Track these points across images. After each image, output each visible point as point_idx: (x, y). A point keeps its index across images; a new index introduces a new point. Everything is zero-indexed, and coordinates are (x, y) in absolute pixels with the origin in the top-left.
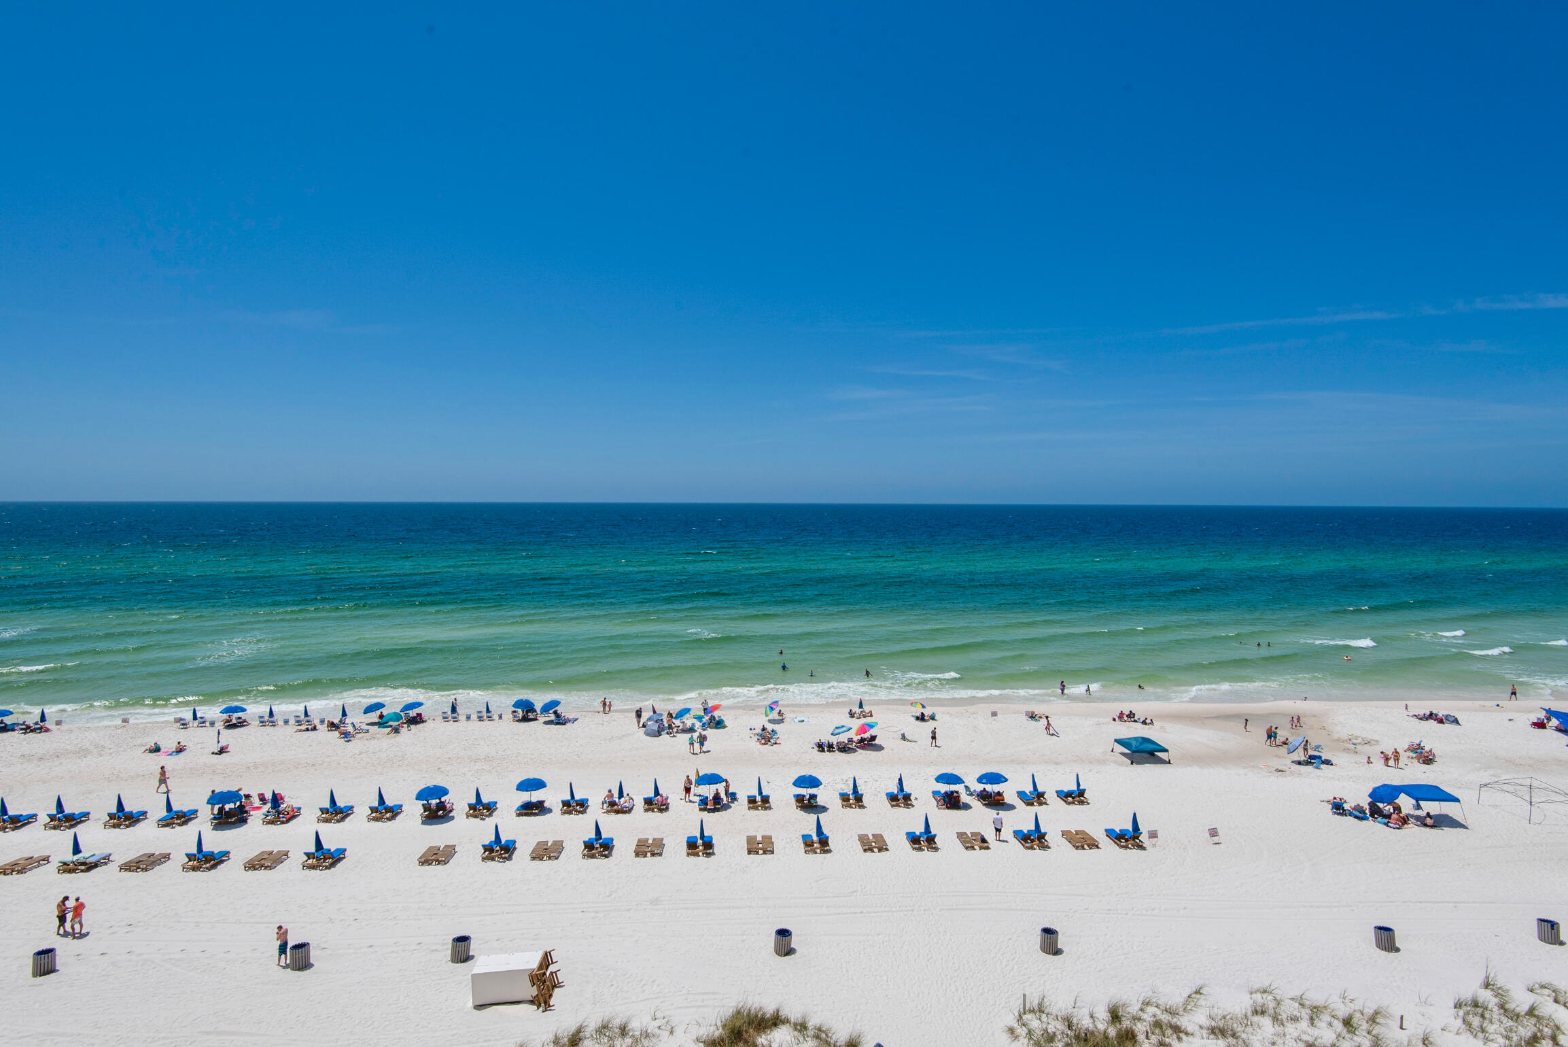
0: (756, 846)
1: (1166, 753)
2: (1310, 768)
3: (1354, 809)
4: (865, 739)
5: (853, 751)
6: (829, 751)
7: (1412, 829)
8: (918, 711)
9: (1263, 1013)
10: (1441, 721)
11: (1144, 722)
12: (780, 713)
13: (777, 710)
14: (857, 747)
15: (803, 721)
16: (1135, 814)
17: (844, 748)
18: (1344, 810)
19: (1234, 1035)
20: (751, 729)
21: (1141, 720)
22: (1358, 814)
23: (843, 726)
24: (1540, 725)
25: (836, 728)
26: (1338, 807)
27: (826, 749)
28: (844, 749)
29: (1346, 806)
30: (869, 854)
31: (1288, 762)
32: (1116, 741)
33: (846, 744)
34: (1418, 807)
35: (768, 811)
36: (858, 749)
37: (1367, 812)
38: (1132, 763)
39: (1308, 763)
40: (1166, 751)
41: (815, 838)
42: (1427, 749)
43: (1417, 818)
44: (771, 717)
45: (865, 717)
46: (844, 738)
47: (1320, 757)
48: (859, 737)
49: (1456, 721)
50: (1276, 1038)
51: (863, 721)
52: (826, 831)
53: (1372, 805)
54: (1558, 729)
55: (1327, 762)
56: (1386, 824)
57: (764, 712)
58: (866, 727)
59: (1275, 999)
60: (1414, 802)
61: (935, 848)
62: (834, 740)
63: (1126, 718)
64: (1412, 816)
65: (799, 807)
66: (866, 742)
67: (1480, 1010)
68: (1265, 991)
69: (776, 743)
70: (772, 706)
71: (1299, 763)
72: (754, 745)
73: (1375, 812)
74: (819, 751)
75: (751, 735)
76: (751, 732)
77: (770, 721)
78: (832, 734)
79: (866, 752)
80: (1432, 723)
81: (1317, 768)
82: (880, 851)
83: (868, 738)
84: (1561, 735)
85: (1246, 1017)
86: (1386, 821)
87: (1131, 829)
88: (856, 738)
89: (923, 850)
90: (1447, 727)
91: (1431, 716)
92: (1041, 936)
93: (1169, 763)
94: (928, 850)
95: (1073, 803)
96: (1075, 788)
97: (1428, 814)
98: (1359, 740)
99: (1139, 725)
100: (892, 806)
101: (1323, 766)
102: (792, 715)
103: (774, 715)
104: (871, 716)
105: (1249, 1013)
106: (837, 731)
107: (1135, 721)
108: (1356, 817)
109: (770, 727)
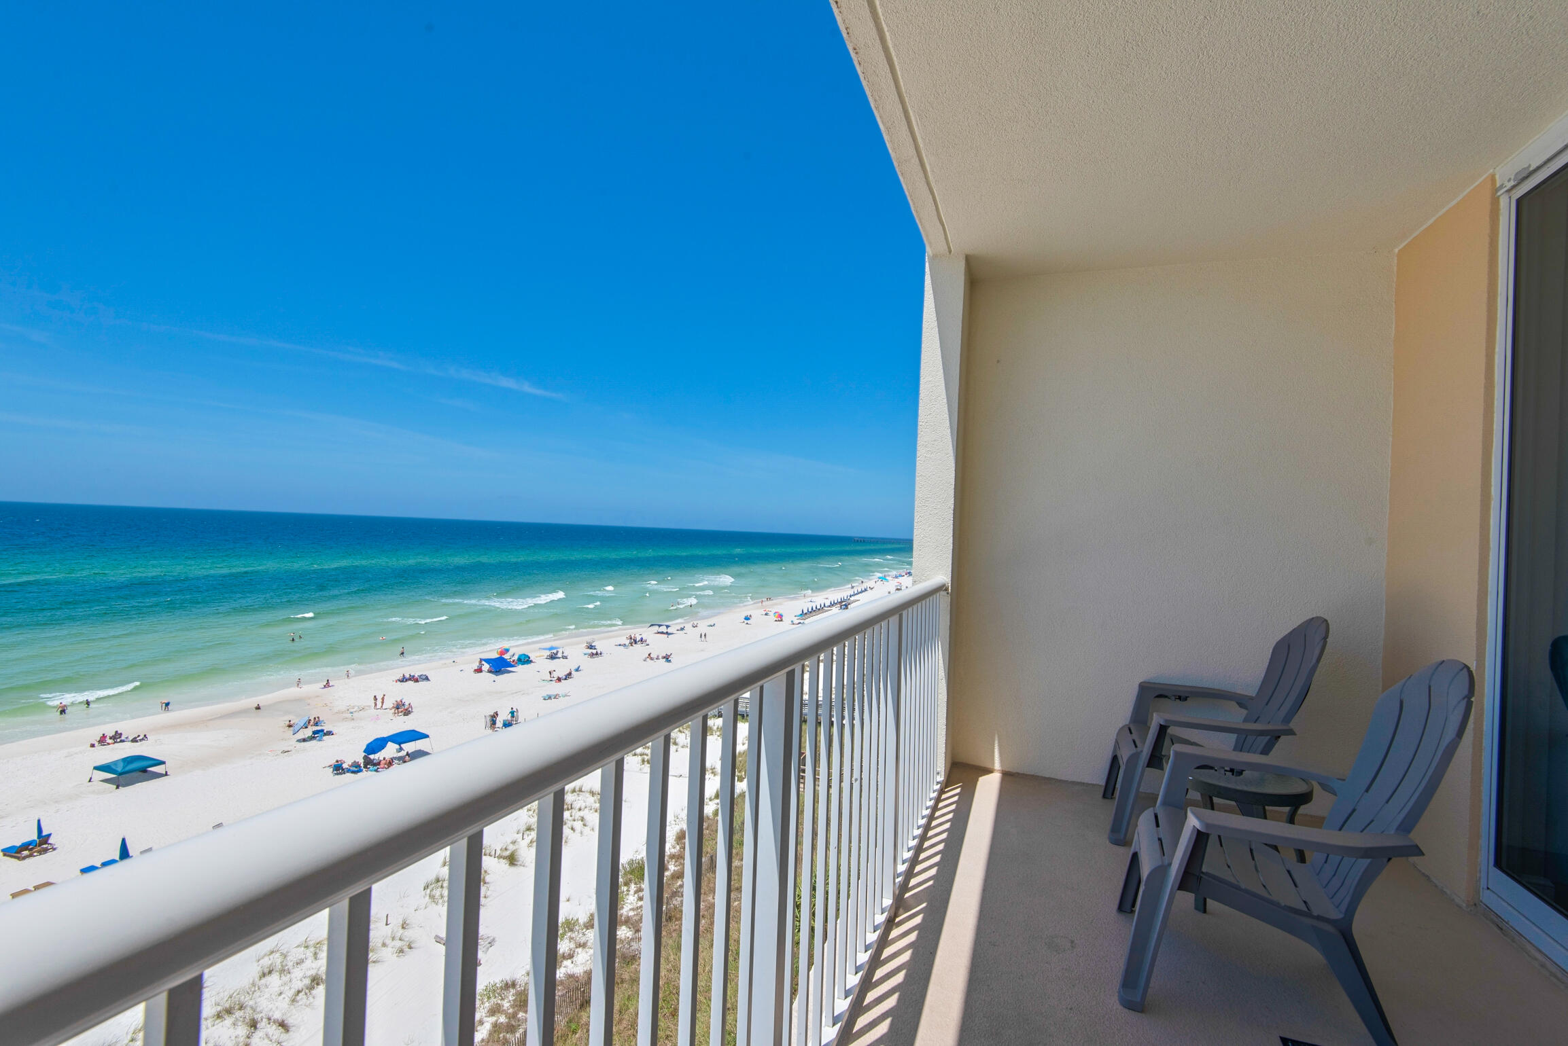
1: (163, 766)
2: (314, 742)
3: (352, 766)
9: (270, 972)
10: (417, 681)
11: (134, 740)
16: (124, 840)
18: (343, 769)
19: (241, 1008)
21: (131, 738)
22: (354, 769)
24: (479, 670)
26: (338, 768)
29: (345, 766)
31: (293, 742)
32: (96, 768)
34: (401, 749)
37: (362, 765)
38: (118, 788)
39: (312, 738)
40: (163, 763)
42: (407, 704)
43: (400, 759)
47: (322, 731)
49: (427, 679)
50: (282, 988)
53: (365, 758)
54: (490, 671)
55: (330, 733)
56: (376, 771)
59: (282, 954)
60: (397, 746)
63: (109, 741)
64: (395, 758)
67: (440, 884)
68: (272, 952)
71: (304, 740)
73: (368, 763)
80: (411, 683)
81: (320, 740)
84: (490, 674)
85: (254, 984)
86: (375, 768)
90: (421, 684)
91: (413, 679)
93: (166, 774)
95: (31, 855)
96: (35, 837)
97: (408, 754)
98: (356, 709)
99: (128, 744)
101: (325, 738)
105: (257, 979)
107: (122, 741)
108: (353, 772)
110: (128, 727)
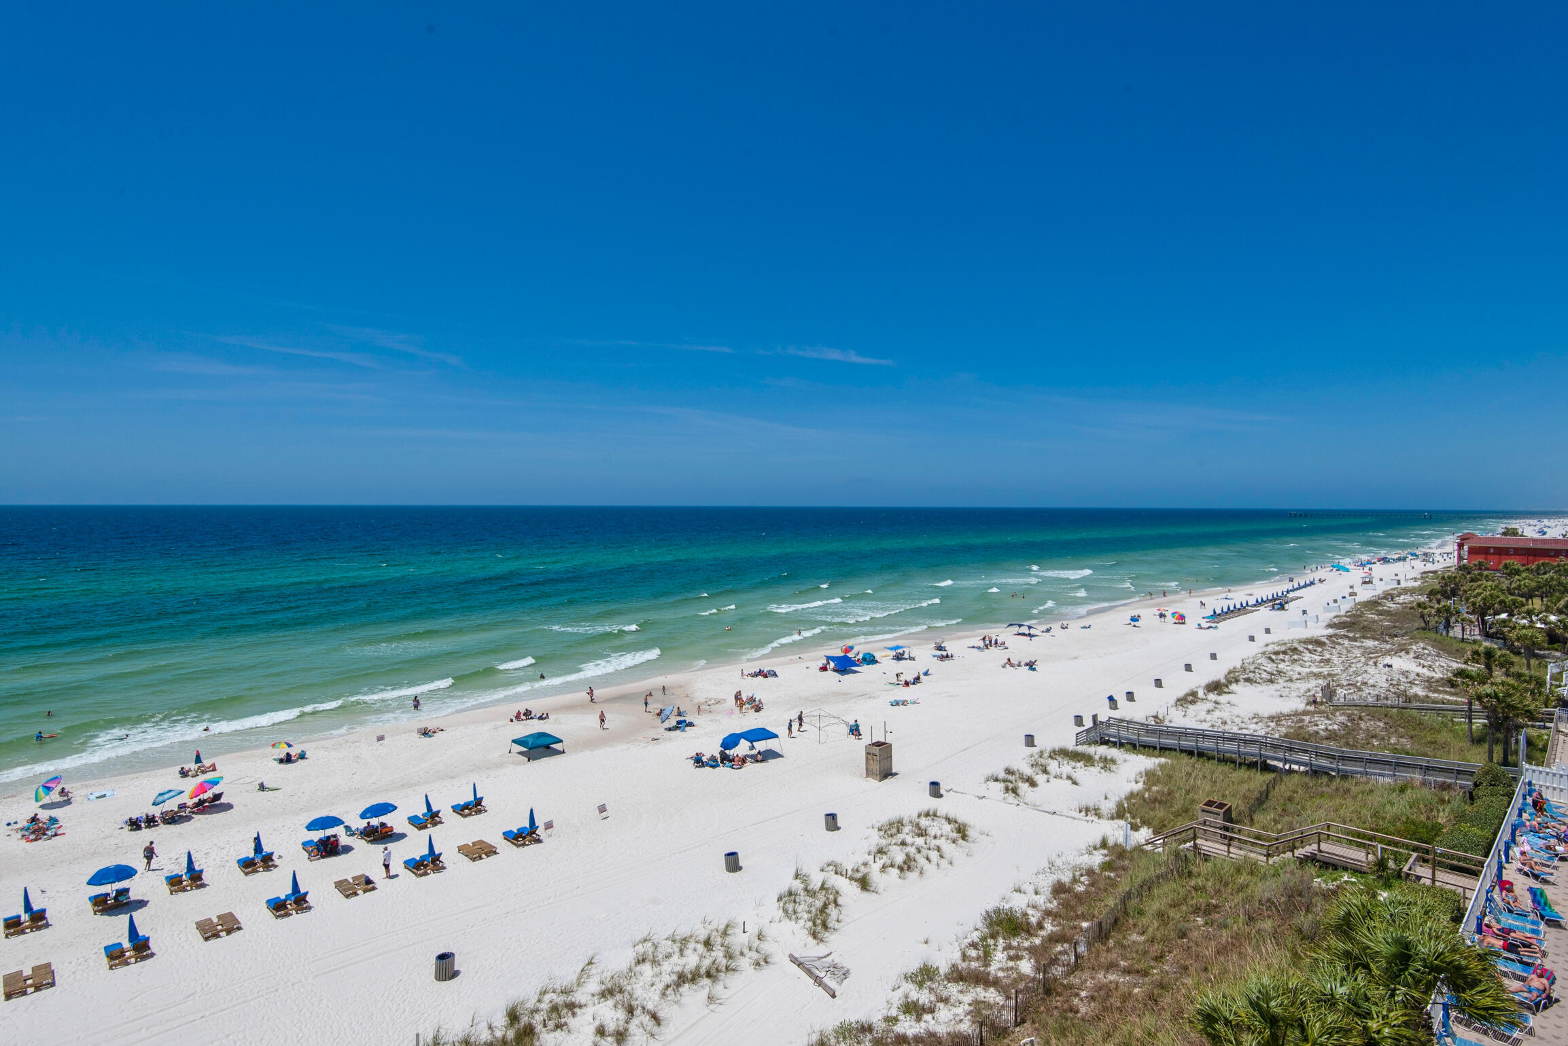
0: (21, 984)
1: (561, 744)
2: (678, 732)
3: (710, 760)
4: (205, 801)
5: (188, 818)
6: (149, 827)
7: (750, 767)
8: (282, 752)
9: (644, 960)
10: (766, 676)
11: (541, 718)
12: (63, 792)
13: (59, 788)
14: (193, 813)
15: (104, 796)
16: (532, 810)
17: (173, 817)
18: (703, 763)
19: (621, 991)
20: (9, 824)
21: (538, 716)
22: (711, 763)
23: (171, 791)
24: (824, 669)
25: (159, 795)
26: (698, 761)
27: (143, 825)
28: (172, 819)
29: (704, 759)
30: (213, 942)
31: (662, 730)
32: (514, 741)
33: (177, 812)
34: (753, 748)
35: (43, 932)
36: (194, 816)
37: (719, 760)
38: (529, 761)
39: (676, 728)
40: (561, 741)
41: (126, 944)
42: (757, 700)
43: (752, 757)
44: (46, 800)
45: (204, 772)
46: (172, 805)
47: (685, 721)
48: (196, 800)
49: (775, 675)
50: (654, 980)
51: (202, 778)
52: (142, 932)
53: (722, 753)
54: (835, 670)
55: (691, 724)
56: (732, 767)
57: (34, 796)
58: (205, 785)
59: (653, 944)
60: (749, 744)
61: (306, 908)
62: (156, 811)
63: (523, 717)
64: (748, 756)
65: (99, 911)
66: (207, 804)
67: (793, 897)
68: (645, 940)
69: (56, 835)
70: (47, 785)
71: (670, 729)
72: (18, 845)
73: (725, 758)
74: (131, 830)
75: (10, 833)
76: (10, 827)
77: (43, 807)
78: (154, 804)
79: (207, 816)
80: (760, 678)
81: (683, 731)
82: (229, 932)
83: (209, 798)
84: (836, 674)
85: (630, 970)
86: (731, 764)
87: (528, 826)
88: (190, 803)
89: (291, 915)
90: (770, 679)
91: (760, 673)
92: (436, 964)
93: (564, 752)
94: (297, 913)
95: (470, 814)
96: (472, 798)
97: (759, 753)
98: (713, 701)
99: (535, 721)
100: (246, 874)
101: (687, 728)
102: (84, 792)
103: (55, 796)
104: (214, 770)
105: (633, 965)
106: (161, 799)
107: (532, 718)
108: (712, 766)
109: (44, 815)
110: (536, 706)
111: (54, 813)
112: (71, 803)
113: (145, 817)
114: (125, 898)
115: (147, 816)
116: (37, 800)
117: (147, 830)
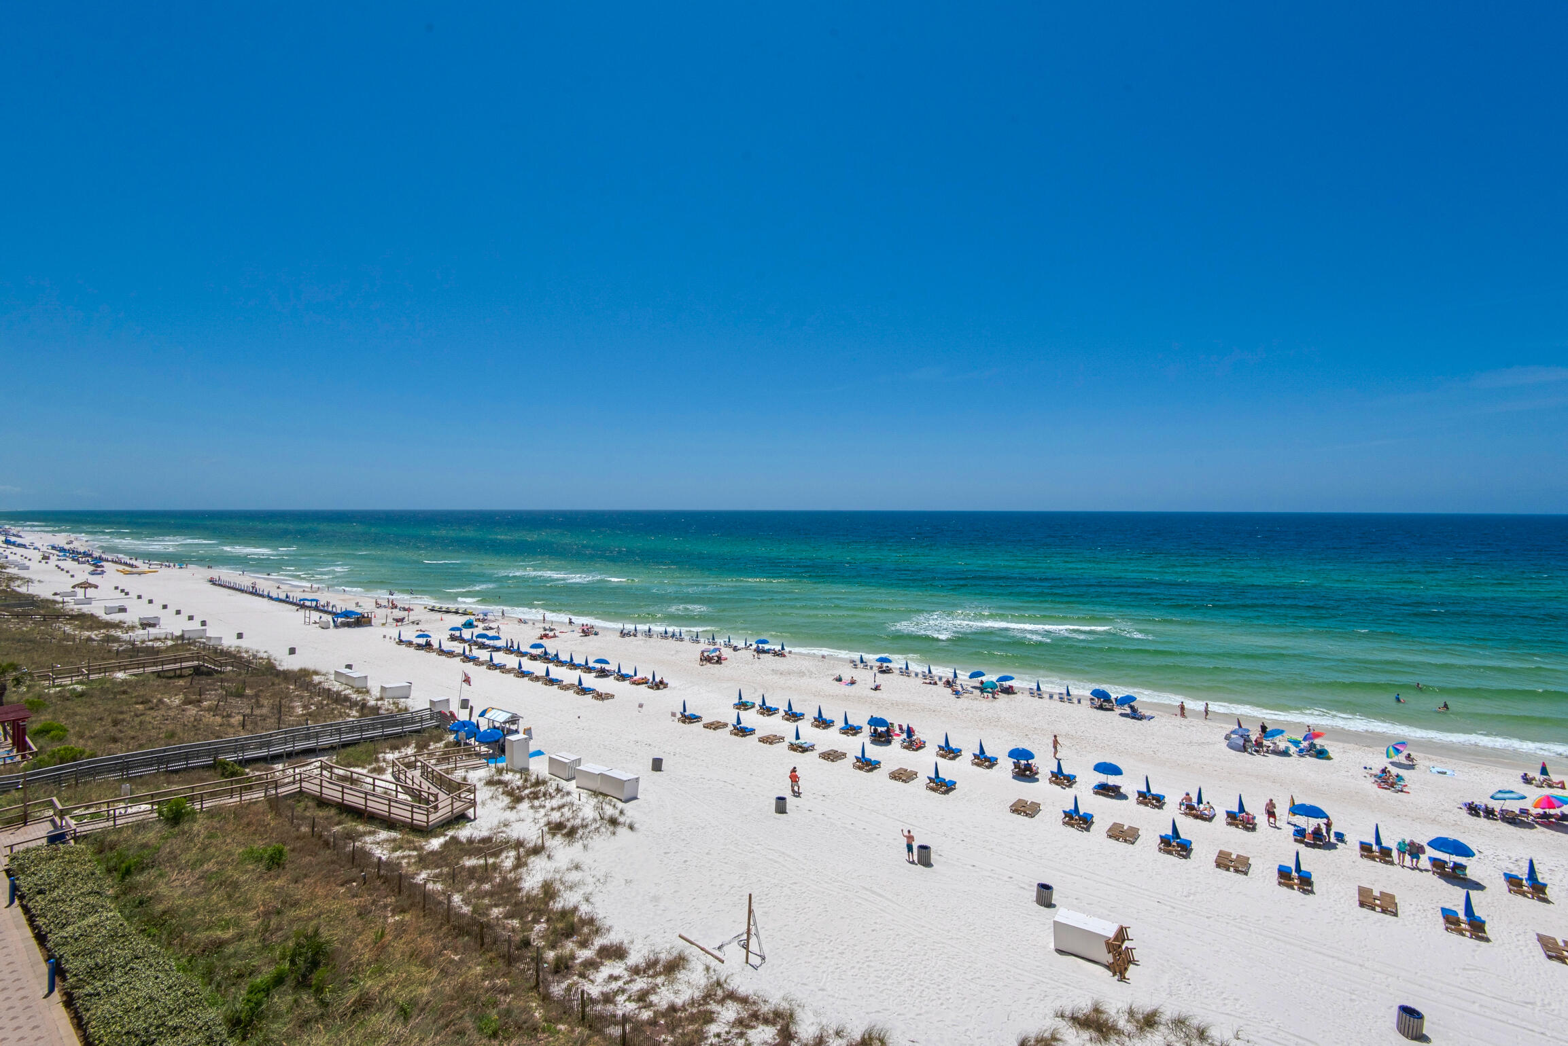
0: (1371, 900)
4: (1551, 816)
5: (1530, 826)
6: (1487, 817)
12: (1408, 757)
13: (1406, 753)
14: (1537, 823)
15: (1445, 773)
17: (1513, 818)
20: (1365, 768)
23: (1512, 792)
25: (1500, 791)
27: (1481, 813)
28: (1512, 819)
30: (1558, 964)
33: (1518, 815)
35: (1390, 867)
36: (1536, 825)
41: (1462, 916)
44: (1395, 759)
45: (1550, 786)
46: (1514, 806)
48: (1541, 811)
51: (1547, 791)
52: (1478, 912)
57: (1385, 752)
58: (1553, 800)
62: (1497, 806)
65: (1438, 873)
66: (1553, 820)
69: (1402, 791)
70: (1397, 747)
72: (1370, 787)
74: (1469, 813)
75: (1366, 775)
76: (1366, 771)
77: (1391, 763)
78: (1492, 797)
79: (1553, 832)
83: (1556, 815)
88: (1534, 811)
102: (1427, 763)
103: (1401, 758)
104: (1563, 787)
106: (1499, 795)
109: (1394, 771)
111: (1402, 772)
112: (1414, 769)
113: (1483, 806)
114: (1461, 873)
115: (1486, 807)
116: (1388, 757)
117: (1485, 819)
